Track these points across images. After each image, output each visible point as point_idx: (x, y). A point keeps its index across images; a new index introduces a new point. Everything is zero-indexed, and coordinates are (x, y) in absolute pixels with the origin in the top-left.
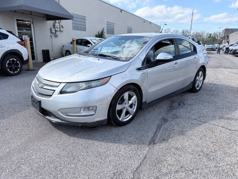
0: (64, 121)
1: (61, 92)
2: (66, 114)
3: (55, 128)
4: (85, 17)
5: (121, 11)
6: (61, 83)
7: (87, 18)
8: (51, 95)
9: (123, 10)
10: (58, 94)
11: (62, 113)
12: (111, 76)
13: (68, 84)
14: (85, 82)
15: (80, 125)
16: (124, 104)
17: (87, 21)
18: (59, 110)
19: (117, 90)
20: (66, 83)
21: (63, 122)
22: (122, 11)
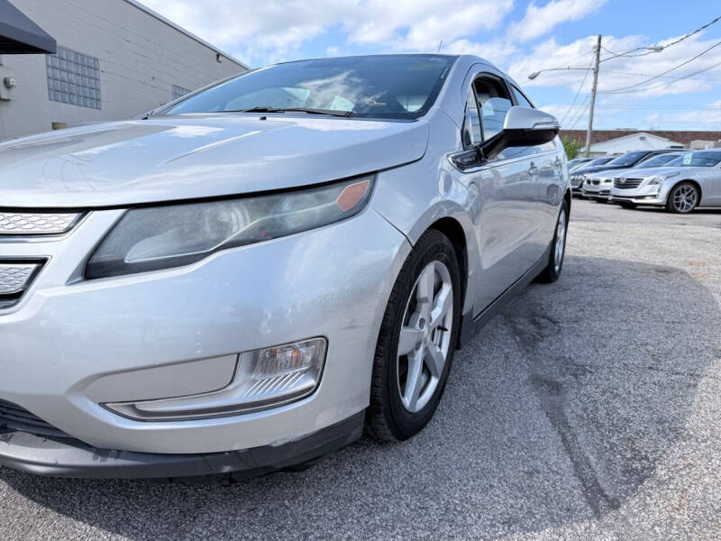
0: (119, 453)
1: (92, 270)
2: (133, 407)
3: (36, 509)
4: (95, 59)
5: (218, 55)
6: (84, 211)
7: (102, 66)
8: (12, 290)
9: (223, 56)
10: (71, 281)
11: (102, 405)
12: (375, 173)
13: (134, 213)
14: (252, 200)
15: (227, 469)
16: (417, 326)
17: (102, 76)
18: (84, 386)
19: (410, 249)
20: (121, 212)
21: (111, 462)
22: (221, 58)
